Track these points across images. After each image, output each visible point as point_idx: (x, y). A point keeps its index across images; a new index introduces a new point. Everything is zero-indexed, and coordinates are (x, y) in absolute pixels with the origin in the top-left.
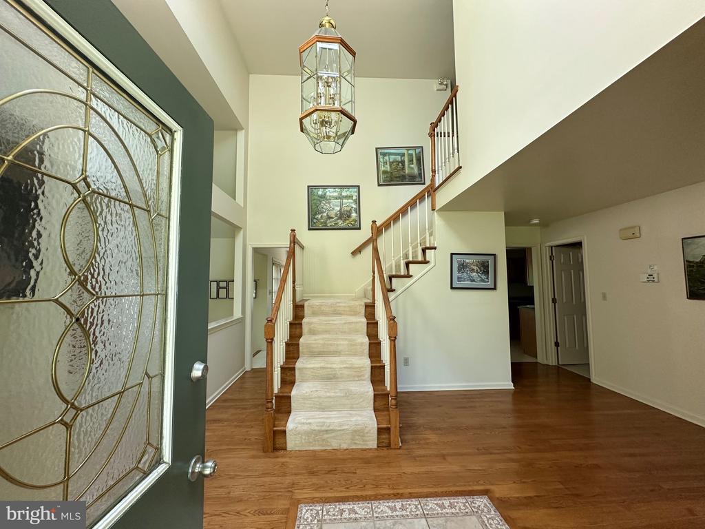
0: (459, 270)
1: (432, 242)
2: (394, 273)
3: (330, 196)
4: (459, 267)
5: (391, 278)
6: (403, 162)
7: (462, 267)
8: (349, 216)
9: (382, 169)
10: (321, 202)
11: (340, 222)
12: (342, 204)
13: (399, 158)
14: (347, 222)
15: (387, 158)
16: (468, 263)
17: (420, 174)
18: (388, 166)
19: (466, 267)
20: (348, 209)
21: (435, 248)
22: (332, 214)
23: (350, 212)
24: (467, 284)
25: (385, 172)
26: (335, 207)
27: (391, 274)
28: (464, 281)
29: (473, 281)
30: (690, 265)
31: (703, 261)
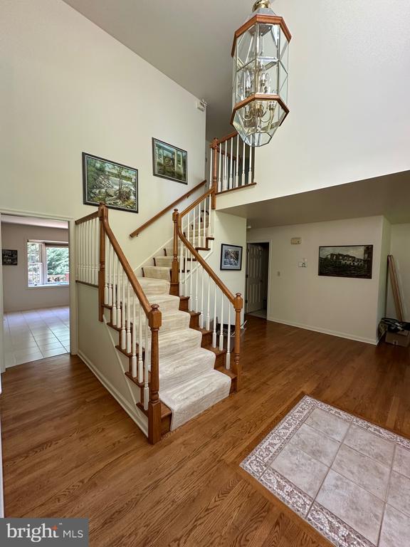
0: (225, 257)
1: (212, 235)
3: (109, 172)
4: (225, 254)
6: (173, 160)
8: (128, 198)
9: (157, 160)
10: (98, 175)
11: (119, 202)
12: (121, 184)
13: (170, 155)
14: (126, 203)
15: (161, 151)
16: (230, 252)
17: (185, 175)
18: (162, 159)
20: (127, 190)
21: (213, 239)
22: (111, 192)
23: (129, 193)
24: (229, 266)
25: (159, 164)
26: (114, 186)
28: (227, 264)
29: (231, 264)
30: (321, 259)
31: (326, 259)
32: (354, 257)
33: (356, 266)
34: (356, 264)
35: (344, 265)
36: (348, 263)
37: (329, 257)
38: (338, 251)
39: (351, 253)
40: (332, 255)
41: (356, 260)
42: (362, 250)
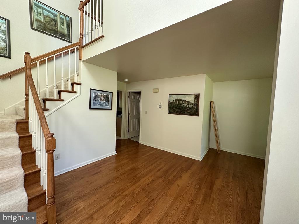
0: (95, 99)
1: (78, 80)
2: (48, 97)
4: (94, 97)
5: (44, 101)
6: (56, 21)
7: (96, 97)
9: (35, 16)
13: (52, 16)
15: (40, 10)
16: (99, 95)
17: (69, 35)
18: (42, 17)
19: (98, 97)
21: (81, 84)
24: (98, 106)
25: (38, 20)
27: (45, 97)
28: (97, 105)
29: (101, 105)
30: (170, 103)
31: (173, 102)
32: (189, 102)
33: (189, 108)
34: (190, 106)
35: (183, 107)
36: (185, 105)
37: (175, 101)
38: (180, 97)
39: (187, 99)
40: (176, 100)
41: (190, 104)
42: (193, 96)
